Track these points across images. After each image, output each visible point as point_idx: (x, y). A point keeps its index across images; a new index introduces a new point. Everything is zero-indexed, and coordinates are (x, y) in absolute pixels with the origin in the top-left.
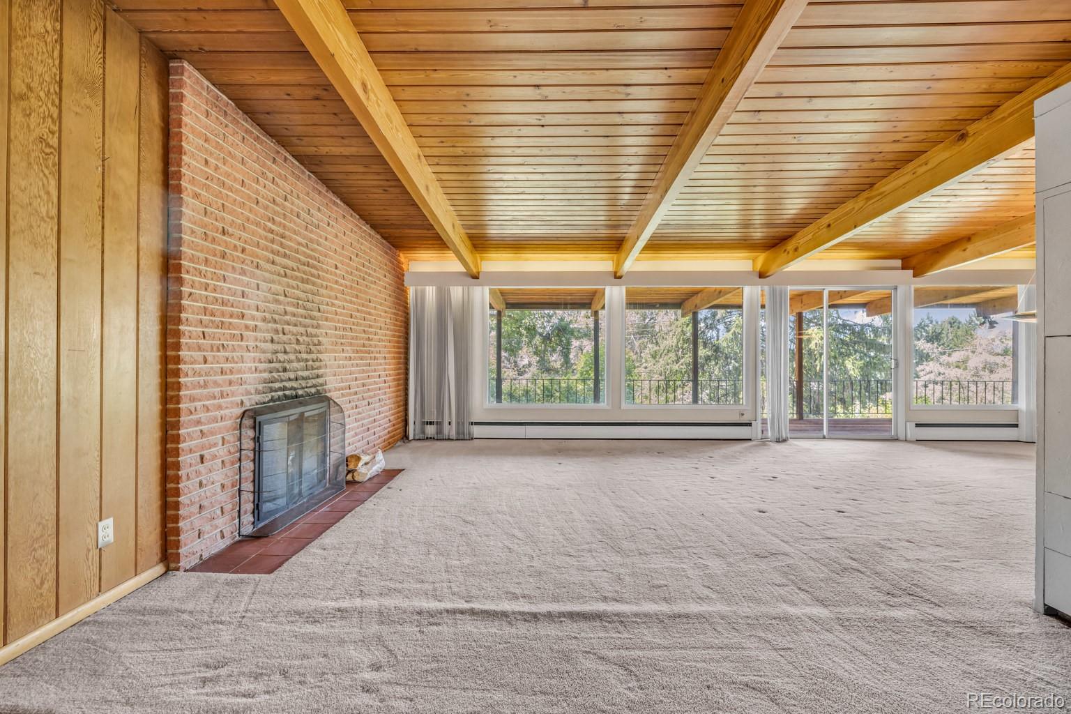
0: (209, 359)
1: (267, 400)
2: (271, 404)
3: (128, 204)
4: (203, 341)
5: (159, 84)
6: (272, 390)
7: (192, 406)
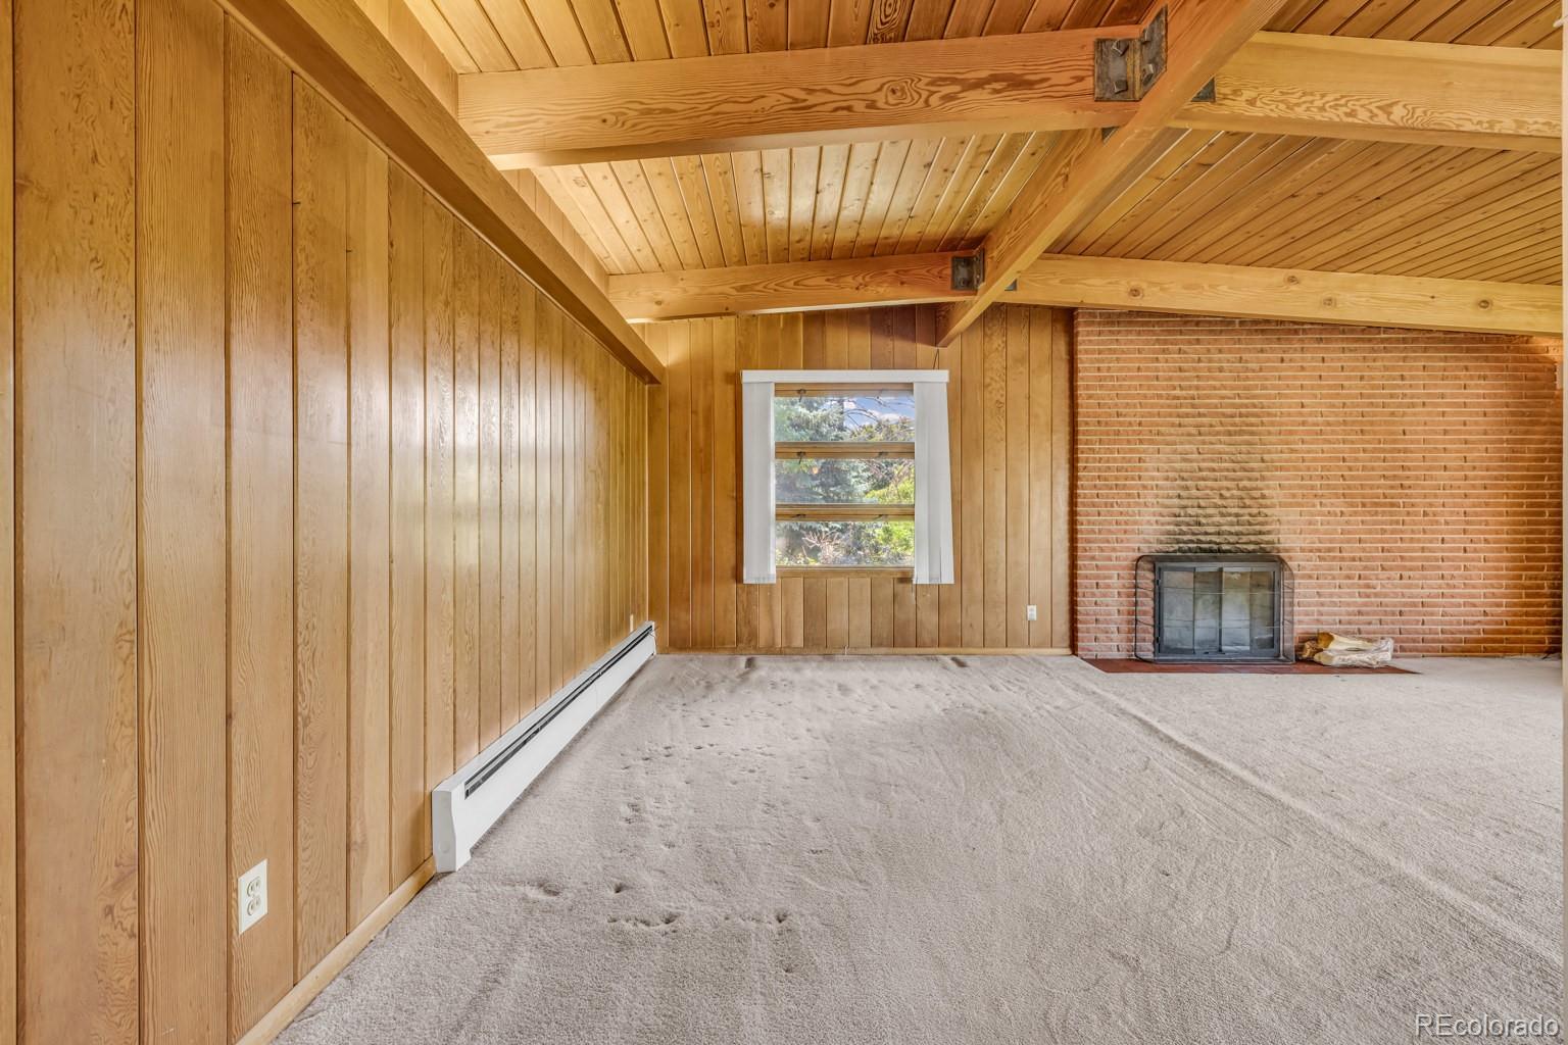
0: (1102, 513)
1: (1172, 549)
2: (1178, 554)
3: (1044, 419)
4: (1097, 500)
5: (1066, 332)
6: (1178, 542)
7: (1087, 545)
